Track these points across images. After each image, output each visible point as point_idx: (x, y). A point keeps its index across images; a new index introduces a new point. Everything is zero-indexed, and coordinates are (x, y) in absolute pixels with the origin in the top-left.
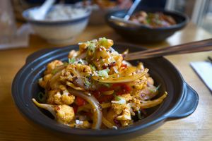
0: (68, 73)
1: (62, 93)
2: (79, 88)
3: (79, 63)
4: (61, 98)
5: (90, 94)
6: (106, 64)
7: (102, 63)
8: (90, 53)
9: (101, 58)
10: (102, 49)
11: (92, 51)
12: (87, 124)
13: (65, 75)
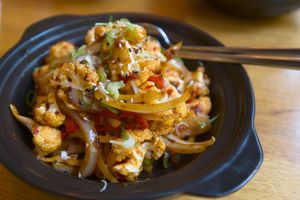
0: (62, 77)
1: (48, 107)
2: (71, 106)
3: (83, 62)
4: (44, 115)
5: (85, 119)
6: (122, 73)
7: (118, 69)
8: (105, 48)
9: (119, 60)
10: (123, 45)
11: (108, 44)
12: (74, 162)
13: (57, 79)
